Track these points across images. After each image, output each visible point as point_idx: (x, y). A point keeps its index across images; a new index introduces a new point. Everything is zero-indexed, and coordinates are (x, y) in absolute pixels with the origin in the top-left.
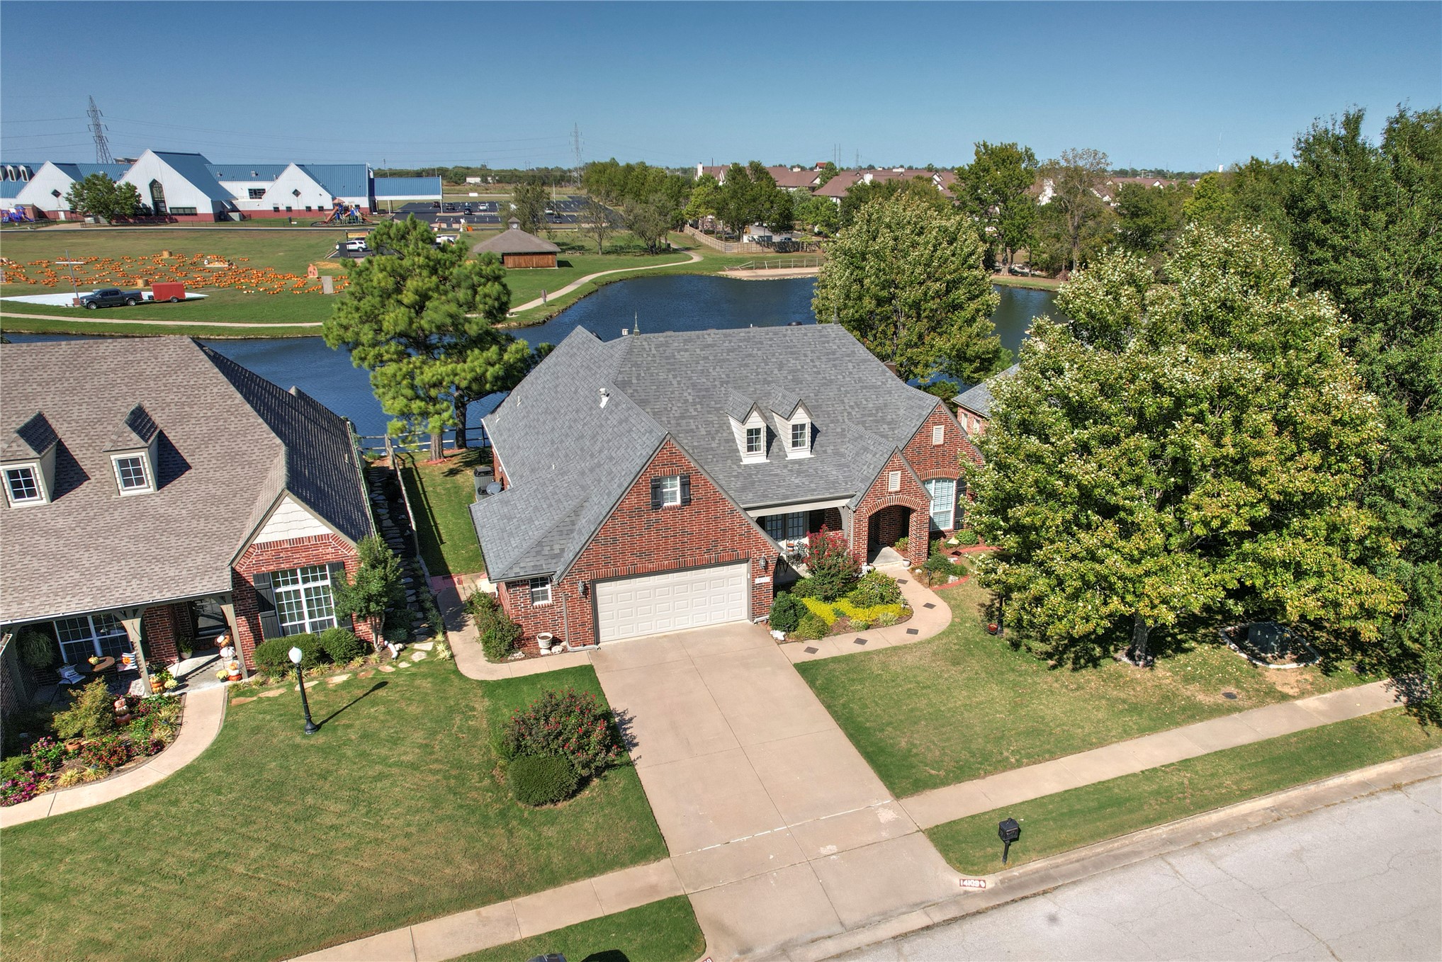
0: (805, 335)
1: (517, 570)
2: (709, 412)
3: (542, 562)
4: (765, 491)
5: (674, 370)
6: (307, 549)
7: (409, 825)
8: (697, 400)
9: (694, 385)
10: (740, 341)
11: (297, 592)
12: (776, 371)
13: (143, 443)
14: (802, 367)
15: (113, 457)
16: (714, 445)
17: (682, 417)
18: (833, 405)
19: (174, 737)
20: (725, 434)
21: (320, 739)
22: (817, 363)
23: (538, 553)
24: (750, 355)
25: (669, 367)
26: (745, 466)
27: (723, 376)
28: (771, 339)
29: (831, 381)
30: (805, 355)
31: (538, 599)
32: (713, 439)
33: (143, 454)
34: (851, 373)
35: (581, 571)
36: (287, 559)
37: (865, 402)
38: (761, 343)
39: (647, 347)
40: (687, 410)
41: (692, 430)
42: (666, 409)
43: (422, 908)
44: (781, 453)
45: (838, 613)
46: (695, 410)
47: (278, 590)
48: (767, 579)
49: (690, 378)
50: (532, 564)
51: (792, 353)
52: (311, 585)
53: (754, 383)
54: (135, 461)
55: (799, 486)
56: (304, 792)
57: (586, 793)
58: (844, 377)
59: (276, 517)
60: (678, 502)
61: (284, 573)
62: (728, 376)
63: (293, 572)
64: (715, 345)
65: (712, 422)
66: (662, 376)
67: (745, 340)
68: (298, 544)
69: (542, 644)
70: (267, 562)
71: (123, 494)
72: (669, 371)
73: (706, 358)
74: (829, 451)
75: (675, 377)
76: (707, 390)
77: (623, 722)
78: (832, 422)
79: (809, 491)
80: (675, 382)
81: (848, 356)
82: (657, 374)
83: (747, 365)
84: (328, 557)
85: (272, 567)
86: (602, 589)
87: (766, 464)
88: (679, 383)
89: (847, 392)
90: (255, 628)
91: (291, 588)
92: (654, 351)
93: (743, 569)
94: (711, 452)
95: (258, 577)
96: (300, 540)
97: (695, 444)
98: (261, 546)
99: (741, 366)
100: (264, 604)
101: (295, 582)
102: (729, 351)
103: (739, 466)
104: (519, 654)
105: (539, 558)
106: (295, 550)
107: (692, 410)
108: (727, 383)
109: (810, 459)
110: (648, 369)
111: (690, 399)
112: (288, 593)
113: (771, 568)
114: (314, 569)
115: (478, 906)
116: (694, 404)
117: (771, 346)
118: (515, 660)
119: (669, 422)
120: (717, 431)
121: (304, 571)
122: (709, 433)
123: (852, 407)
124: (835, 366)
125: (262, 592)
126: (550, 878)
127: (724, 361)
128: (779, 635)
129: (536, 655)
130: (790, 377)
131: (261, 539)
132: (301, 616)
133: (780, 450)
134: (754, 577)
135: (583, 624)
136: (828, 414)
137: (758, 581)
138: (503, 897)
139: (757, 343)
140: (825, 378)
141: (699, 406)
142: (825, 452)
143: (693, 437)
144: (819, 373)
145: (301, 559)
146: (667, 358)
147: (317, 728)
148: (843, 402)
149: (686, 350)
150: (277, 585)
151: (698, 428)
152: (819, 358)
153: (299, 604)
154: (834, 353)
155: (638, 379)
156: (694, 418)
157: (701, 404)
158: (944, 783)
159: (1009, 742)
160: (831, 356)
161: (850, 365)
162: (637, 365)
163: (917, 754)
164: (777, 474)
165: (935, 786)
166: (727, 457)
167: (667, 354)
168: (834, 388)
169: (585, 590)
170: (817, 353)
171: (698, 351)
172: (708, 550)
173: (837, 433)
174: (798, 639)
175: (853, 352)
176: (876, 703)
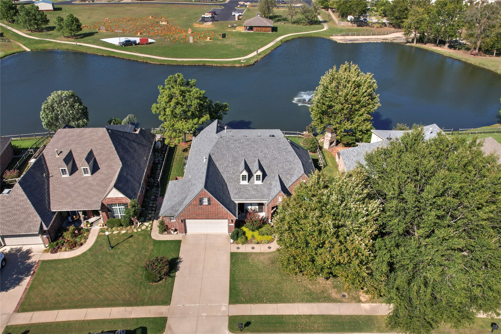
0: (273, 141)
1: (166, 213)
2: (235, 166)
3: (173, 212)
4: (242, 195)
5: (229, 150)
6: (119, 200)
7: (120, 281)
8: (233, 161)
9: (233, 156)
10: (251, 142)
11: (117, 208)
12: (260, 153)
13: (88, 165)
14: (268, 152)
15: (82, 168)
16: (233, 177)
17: (227, 167)
18: (274, 167)
19: (85, 242)
20: (238, 173)
21: (112, 251)
22: (274, 151)
23: (172, 209)
24: (253, 147)
25: (227, 149)
26: (241, 185)
27: (243, 154)
28: (261, 142)
29: (276, 158)
30: (271, 148)
31: (172, 220)
32: (234, 175)
33: (88, 167)
34: (283, 156)
35: (181, 217)
36: (114, 201)
37: (285, 167)
38: (258, 143)
39: (222, 142)
40: (229, 164)
41: (228, 171)
42: (223, 163)
43: (115, 304)
44: (253, 182)
45: (253, 236)
46: (231, 164)
47: (112, 208)
48: (233, 225)
49: (232, 154)
50: (170, 212)
51: (266, 147)
52: (120, 207)
53: (251, 157)
54: (86, 169)
55: (253, 195)
56: (103, 266)
57: (161, 282)
58: (281, 157)
59: (111, 192)
60: (207, 204)
61: (114, 204)
62: (244, 154)
63: (116, 204)
64: (243, 143)
65: (235, 169)
66: (225, 152)
67: (253, 142)
68: (117, 199)
69: (172, 231)
70: (110, 202)
71: (84, 175)
72: (227, 150)
73: (239, 147)
74: (268, 183)
75: (228, 153)
76: (236, 158)
77: (180, 262)
78: (272, 173)
79: (255, 197)
80: (228, 155)
81: (285, 149)
82: (223, 151)
83: (251, 150)
84: (124, 202)
86: (187, 221)
87: (247, 185)
88: (229, 155)
89: (280, 162)
90: (107, 215)
92: (224, 144)
93: (227, 220)
94: (232, 179)
95: (108, 205)
96: (117, 198)
97: (228, 176)
99: (249, 150)
100: (109, 210)
101: (117, 206)
102: (247, 145)
103: (239, 185)
104: (166, 233)
107: (230, 165)
108: (243, 156)
109: (261, 185)
110: (221, 149)
111: (231, 161)
112: (115, 208)
113: (234, 222)
114: (121, 204)
115: (126, 307)
116: (231, 162)
117: (261, 144)
119: (222, 168)
120: (236, 172)
121: (118, 204)
122: (233, 173)
123: (280, 168)
124: (279, 153)
125: (109, 208)
126: (143, 303)
127: (244, 148)
128: (232, 241)
129: (170, 233)
130: (263, 156)
131: (108, 197)
132: (118, 213)
133: (253, 180)
134: (229, 224)
135: (182, 229)
136: (272, 170)
137: (230, 225)
138: (131, 306)
139: (256, 143)
140: (274, 157)
141: (232, 163)
143: (228, 173)
144: (273, 155)
145: (117, 202)
146: (227, 146)
147: (112, 248)
148: (278, 166)
149: (234, 144)
150: (112, 206)
151: (230, 171)
152: (275, 149)
153: (117, 211)
154: (280, 148)
155: (217, 153)
156: (230, 167)
157: (233, 162)
158: (243, 302)
159: (268, 296)
160: (279, 149)
161: (284, 153)
162: (218, 148)
163: (242, 292)
164: (248, 189)
165: (240, 303)
166: (236, 181)
167: (228, 145)
168: (277, 160)
169: (182, 221)
170: (275, 148)
171: (237, 144)
172: (216, 216)
173: (273, 177)
174: (237, 243)
175: (287, 148)
176: (243, 271)
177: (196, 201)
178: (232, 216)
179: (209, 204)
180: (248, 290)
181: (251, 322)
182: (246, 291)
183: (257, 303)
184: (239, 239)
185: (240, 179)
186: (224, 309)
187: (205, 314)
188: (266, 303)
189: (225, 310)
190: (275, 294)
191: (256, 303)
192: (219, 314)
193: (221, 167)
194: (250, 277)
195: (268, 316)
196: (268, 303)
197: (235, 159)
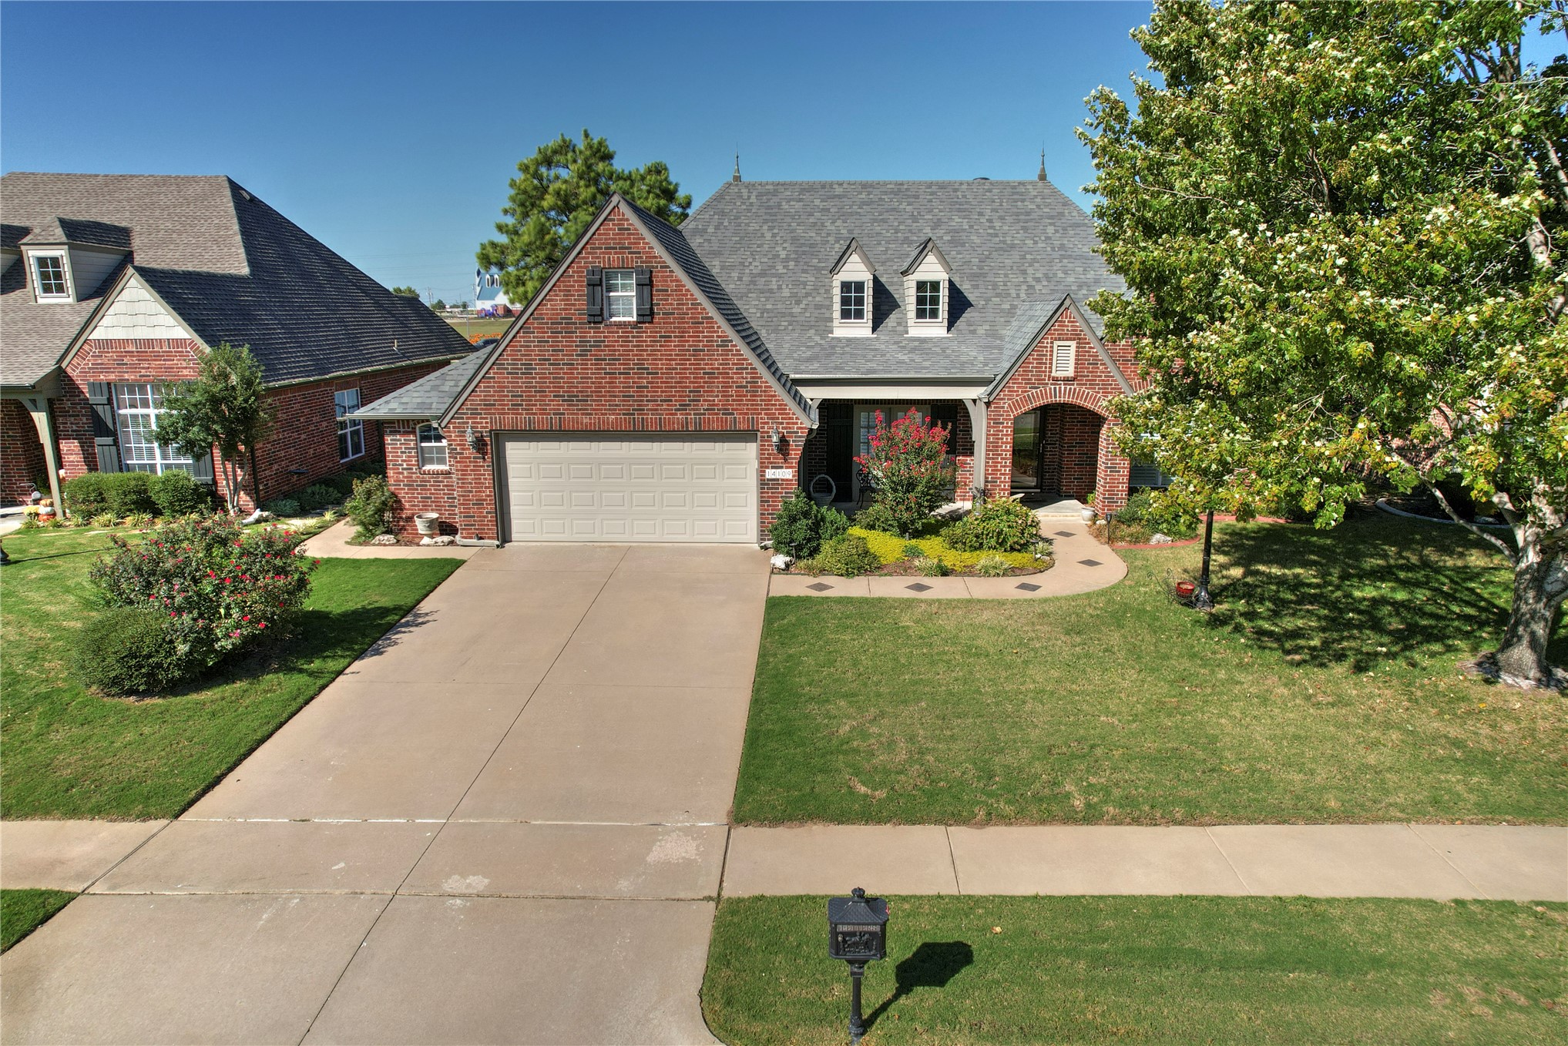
0: (992, 190)
1: (394, 405)
2: (804, 271)
3: (435, 400)
5: (773, 221)
6: (157, 357)
8: (793, 256)
9: (794, 239)
10: (886, 193)
11: (146, 417)
13: (64, 239)
14: (971, 227)
15: (31, 253)
16: (796, 310)
17: (763, 274)
18: (1006, 275)
20: (818, 299)
22: (997, 224)
23: (435, 387)
24: (894, 210)
25: (768, 217)
26: (839, 338)
28: (932, 193)
29: (1013, 246)
30: (981, 214)
31: (431, 461)
32: (799, 302)
33: (63, 253)
34: (1049, 238)
35: (475, 413)
36: (134, 367)
37: (1060, 275)
38: (917, 197)
39: (745, 195)
40: (773, 267)
41: (771, 291)
42: (742, 264)
45: (911, 552)
47: (122, 412)
48: (787, 474)
49: (792, 231)
50: (419, 400)
51: (959, 210)
53: (888, 242)
54: (55, 262)
58: (1036, 243)
59: (119, 305)
60: (633, 318)
61: (130, 388)
62: (850, 230)
63: (142, 389)
64: (844, 196)
65: (805, 284)
66: (754, 226)
67: (892, 193)
68: (146, 349)
69: (420, 526)
70: (107, 367)
71: (40, 301)
72: (766, 221)
73: (825, 209)
74: (981, 330)
75: (771, 229)
76: (811, 245)
78: (998, 295)
79: (915, 368)
80: (768, 236)
81: (1052, 217)
82: (747, 224)
83: (884, 221)
84: (185, 372)
85: (112, 377)
86: (512, 450)
88: (774, 236)
89: (1035, 260)
90: (89, 459)
91: (140, 411)
92: (753, 200)
93: (750, 451)
94: (789, 319)
95: (95, 387)
96: (149, 342)
97: (769, 307)
98: (99, 342)
99: (875, 220)
100: (101, 428)
101: (145, 404)
102: (864, 203)
103: (823, 339)
104: (387, 538)
105: (433, 393)
106: (142, 356)
107: (780, 268)
109: (946, 339)
110: (737, 218)
111: (783, 254)
112: (135, 417)
113: (796, 452)
116: (787, 260)
117: (930, 201)
118: (379, 545)
119: (740, 279)
120: (807, 295)
121: (158, 390)
122: (794, 295)
123: (1038, 280)
124: (1025, 229)
125: (100, 409)
127: (851, 214)
128: (780, 560)
129: (413, 543)
131: (99, 332)
132: (151, 454)
133: (899, 324)
134: (762, 468)
135: (479, 503)
136: (995, 285)
137: (770, 474)
139: (909, 197)
140: (1004, 242)
141: (792, 264)
142: (973, 332)
143: (767, 299)
144: (996, 235)
145: (150, 370)
146: (769, 207)
147: (12, 562)
148: (1024, 272)
149: (800, 200)
150: (121, 402)
151: (780, 288)
152: (1002, 218)
153: (148, 435)
154: (1028, 214)
155: (717, 228)
156: (780, 276)
157: (796, 261)
158: (869, 814)
159: (1094, 768)
160: (1022, 217)
161: (1050, 230)
162: (722, 213)
163: (856, 751)
164: (876, 350)
165: (842, 817)
166: (811, 327)
167: (771, 203)
168: (1016, 255)
169: (480, 444)
170: (1001, 213)
171: (817, 202)
172: (684, 407)
173: (1002, 311)
174: (810, 571)
175: (1062, 214)
176: (855, 663)
177: (568, 294)
178: (782, 408)
179: (647, 315)
180: (912, 739)
181: (974, 942)
182: (891, 745)
183: (1006, 820)
184: (827, 547)
185: (831, 320)
186: (673, 848)
187: (478, 882)
188: (1091, 817)
189: (688, 863)
190: (1157, 761)
191: (993, 818)
192: (624, 886)
193: (735, 275)
194: (915, 683)
195: (1158, 907)
196: (1116, 821)
197: (807, 249)
